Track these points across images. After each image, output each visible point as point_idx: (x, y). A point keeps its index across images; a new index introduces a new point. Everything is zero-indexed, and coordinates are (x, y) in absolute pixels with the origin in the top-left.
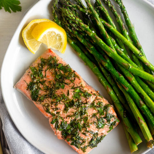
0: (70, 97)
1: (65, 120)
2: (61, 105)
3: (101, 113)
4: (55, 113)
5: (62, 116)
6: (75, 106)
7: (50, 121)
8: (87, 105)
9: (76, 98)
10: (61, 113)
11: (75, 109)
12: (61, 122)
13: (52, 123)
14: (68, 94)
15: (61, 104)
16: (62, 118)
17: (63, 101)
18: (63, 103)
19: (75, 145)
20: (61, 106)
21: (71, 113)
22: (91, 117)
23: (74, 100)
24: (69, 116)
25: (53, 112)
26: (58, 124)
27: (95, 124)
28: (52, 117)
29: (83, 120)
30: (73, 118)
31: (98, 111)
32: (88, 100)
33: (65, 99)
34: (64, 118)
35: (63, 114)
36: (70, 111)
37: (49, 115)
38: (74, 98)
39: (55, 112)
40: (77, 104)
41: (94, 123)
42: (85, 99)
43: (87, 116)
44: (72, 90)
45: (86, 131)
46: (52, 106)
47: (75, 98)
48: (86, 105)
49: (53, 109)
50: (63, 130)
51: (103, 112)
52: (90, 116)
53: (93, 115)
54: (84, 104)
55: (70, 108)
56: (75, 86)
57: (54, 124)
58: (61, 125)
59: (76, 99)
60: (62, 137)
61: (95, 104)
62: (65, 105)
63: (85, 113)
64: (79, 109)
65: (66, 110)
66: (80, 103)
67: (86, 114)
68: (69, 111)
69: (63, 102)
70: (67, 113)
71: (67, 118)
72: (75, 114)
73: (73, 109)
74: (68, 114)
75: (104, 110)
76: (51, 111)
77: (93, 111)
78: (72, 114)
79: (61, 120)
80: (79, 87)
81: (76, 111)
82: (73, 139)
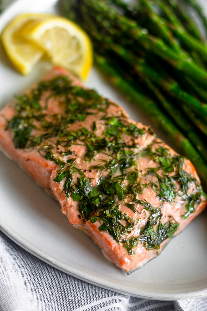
0: (99, 133)
1: (87, 174)
2: (79, 147)
3: (166, 167)
4: (65, 161)
5: (80, 167)
6: (109, 148)
7: (53, 177)
8: (136, 151)
9: (112, 135)
10: (78, 161)
11: (109, 156)
12: (78, 178)
13: (57, 180)
14: (94, 127)
15: (77, 144)
16: (79, 170)
17: (83, 138)
18: (82, 143)
19: (109, 230)
20: (79, 149)
21: (101, 162)
22: (145, 175)
23: (107, 139)
24: (96, 168)
25: (61, 158)
26: (72, 184)
27: (154, 187)
28: (57, 169)
29: (128, 179)
30: (105, 173)
31: (160, 163)
32: (136, 141)
33: (87, 135)
34: (85, 171)
35: (82, 164)
36: (99, 159)
37: (51, 163)
38: (106, 136)
39: (65, 159)
40: (114, 145)
41: (152, 186)
42: (130, 138)
43: (136, 170)
44: (103, 122)
45: (134, 200)
46: (58, 149)
47: (108, 136)
48: (132, 149)
49: (61, 153)
50: (82, 197)
51: (171, 167)
52: (141, 171)
53: (148, 171)
54: (130, 147)
55: (98, 152)
56: (109, 115)
57: (62, 183)
58: (78, 185)
59: (112, 138)
60: (79, 216)
61: (153, 150)
62: (88, 147)
63: (131, 164)
64: (118, 155)
65: (88, 155)
66: (120, 145)
67: (133, 167)
68: (95, 157)
69: (83, 141)
70: (90, 161)
71: (90, 171)
72: (108, 165)
73: (104, 156)
74: (93, 163)
75: (172, 163)
76: (55, 155)
77: (148, 162)
78: (103, 164)
79: (78, 175)
80: (118, 117)
81: (110, 158)
82: (105, 215)
